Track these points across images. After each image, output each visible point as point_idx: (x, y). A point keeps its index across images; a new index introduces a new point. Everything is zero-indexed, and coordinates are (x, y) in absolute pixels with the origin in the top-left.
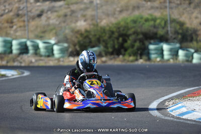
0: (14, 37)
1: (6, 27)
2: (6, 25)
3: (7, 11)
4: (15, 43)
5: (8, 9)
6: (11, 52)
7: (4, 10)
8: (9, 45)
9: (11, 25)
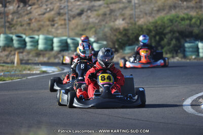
0: (55, 35)
1: (48, 26)
2: (48, 23)
3: (48, 10)
4: (56, 40)
5: (50, 8)
6: (52, 49)
7: (46, 9)
8: (50, 42)
9: (53, 23)
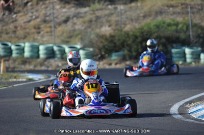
0: (41, 42)
1: (34, 33)
2: (33, 30)
3: (34, 17)
4: (42, 48)
5: (35, 15)
6: (38, 57)
7: (32, 17)
8: (36, 50)
9: (38, 31)
